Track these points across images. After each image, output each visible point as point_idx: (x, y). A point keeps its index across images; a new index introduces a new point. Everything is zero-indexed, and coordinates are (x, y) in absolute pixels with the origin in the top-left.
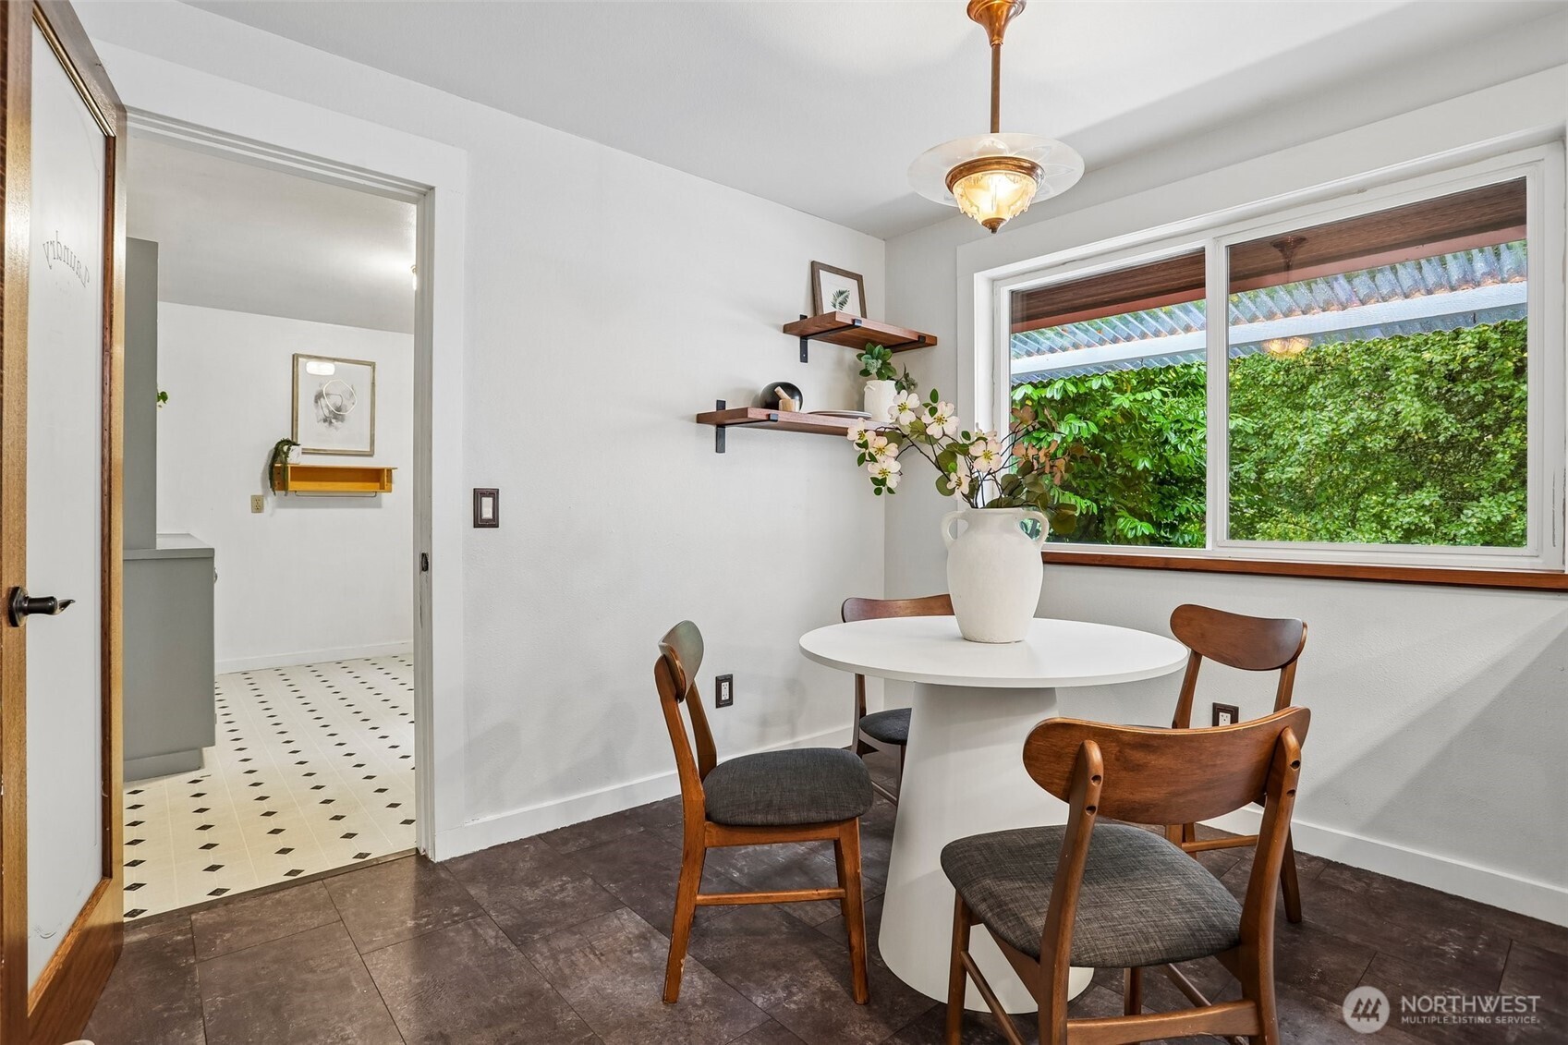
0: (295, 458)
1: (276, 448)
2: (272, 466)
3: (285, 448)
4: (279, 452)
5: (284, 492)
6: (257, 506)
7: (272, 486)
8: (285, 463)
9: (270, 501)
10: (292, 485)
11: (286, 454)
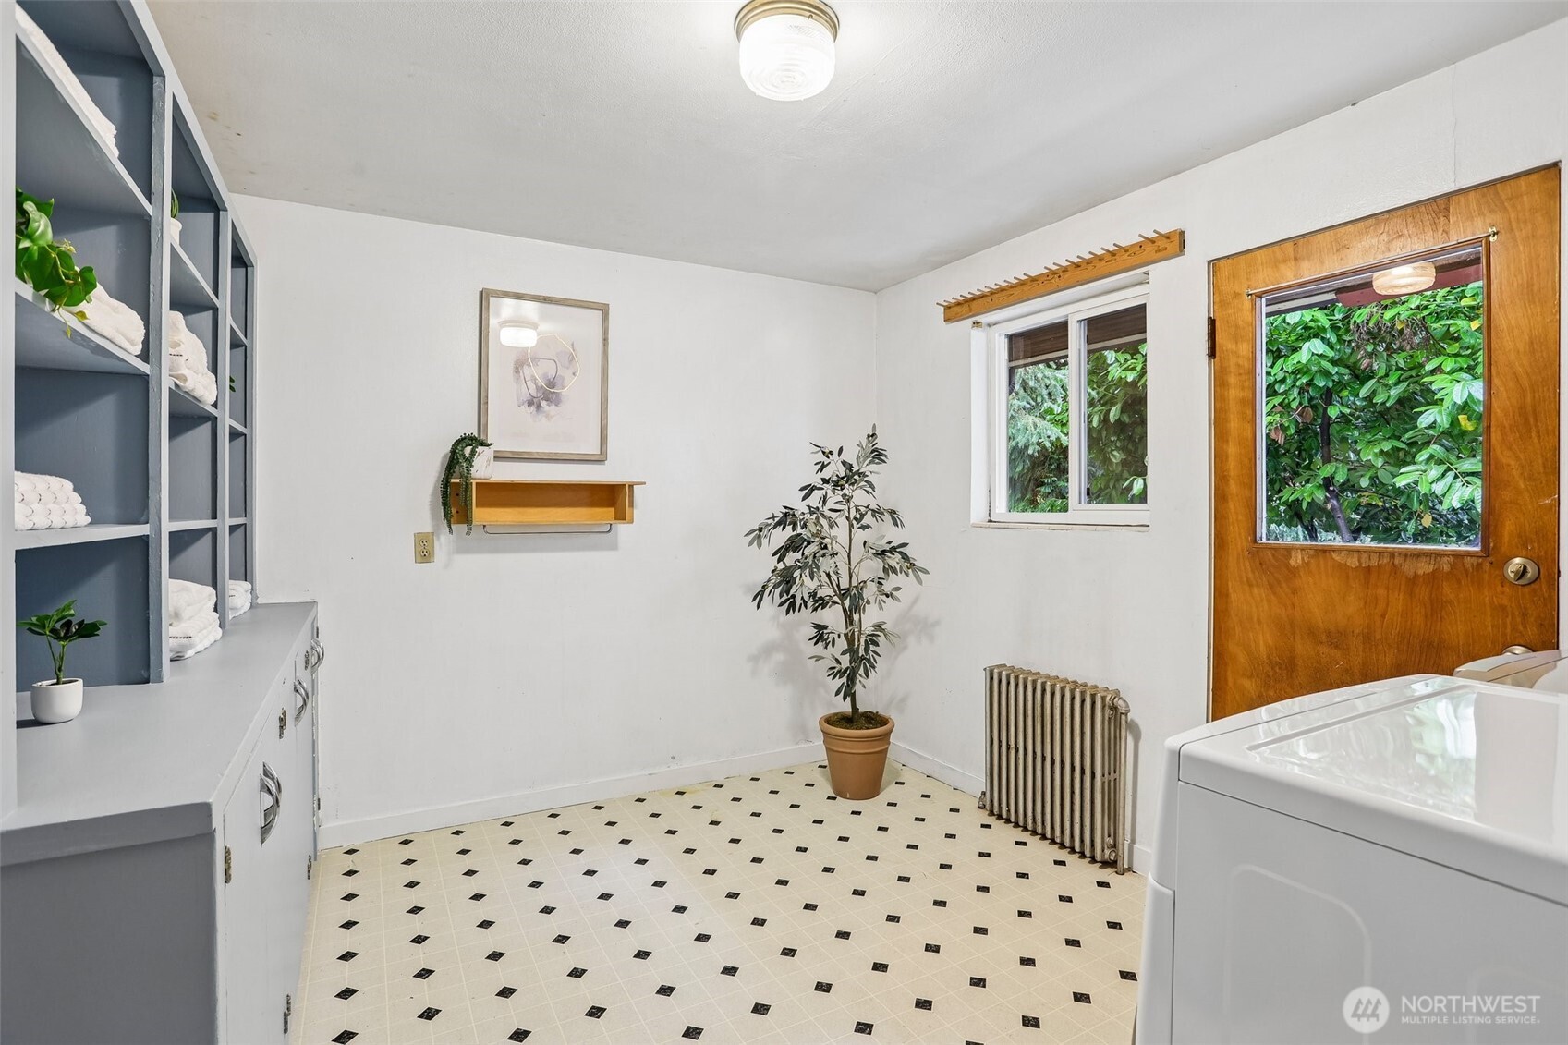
0: (484, 468)
1: (453, 451)
2: (446, 483)
3: (468, 451)
4: (457, 460)
5: (464, 527)
6: (424, 552)
7: (447, 516)
8: (467, 477)
9: (444, 542)
10: (479, 514)
11: (469, 461)
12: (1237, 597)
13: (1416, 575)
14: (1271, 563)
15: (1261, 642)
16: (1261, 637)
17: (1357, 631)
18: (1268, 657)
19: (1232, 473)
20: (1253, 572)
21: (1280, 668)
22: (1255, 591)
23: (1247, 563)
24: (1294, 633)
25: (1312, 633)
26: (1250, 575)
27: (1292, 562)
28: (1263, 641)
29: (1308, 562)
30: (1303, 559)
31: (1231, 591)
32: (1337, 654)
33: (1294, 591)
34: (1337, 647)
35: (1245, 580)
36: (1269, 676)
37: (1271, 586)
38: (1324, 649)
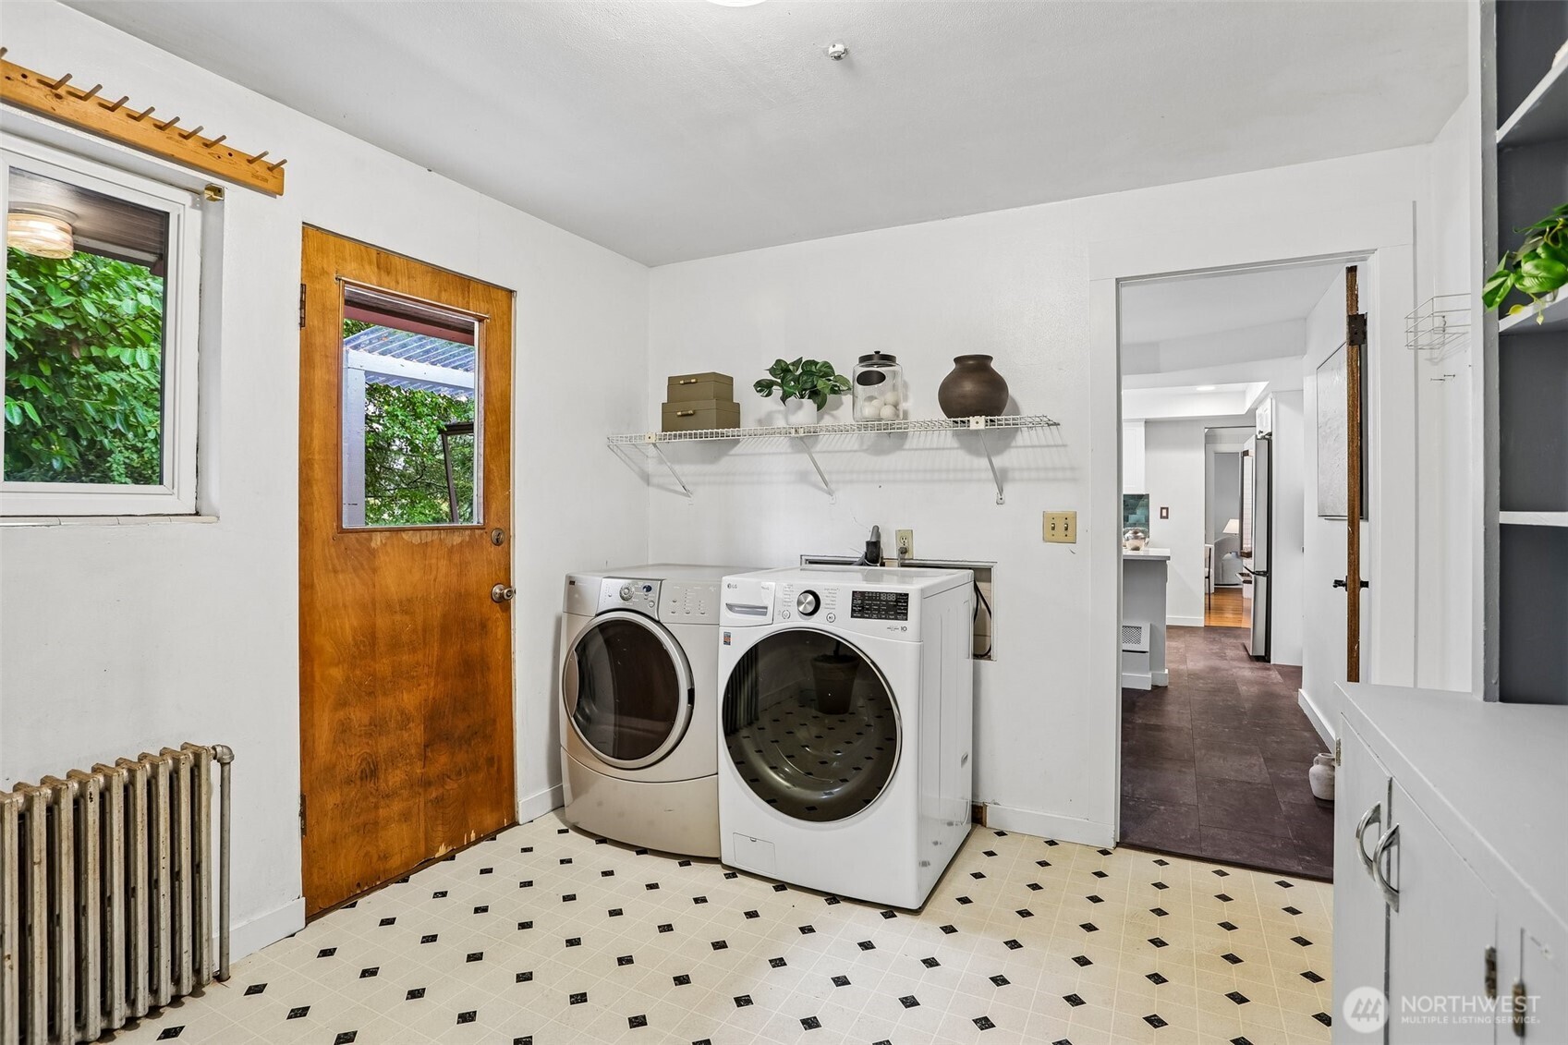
12: (322, 584)
13: (453, 546)
14: (353, 546)
15: (347, 626)
16: (346, 621)
17: (420, 596)
18: (354, 639)
19: (317, 457)
20: (338, 558)
21: (364, 646)
22: (341, 577)
23: (333, 550)
24: (375, 610)
25: (389, 607)
26: (336, 561)
27: (373, 545)
28: (348, 624)
29: (386, 543)
30: (381, 541)
31: (316, 581)
32: (407, 618)
33: (374, 571)
34: (406, 613)
35: (330, 567)
36: (354, 657)
37: (355, 570)
38: (398, 617)
